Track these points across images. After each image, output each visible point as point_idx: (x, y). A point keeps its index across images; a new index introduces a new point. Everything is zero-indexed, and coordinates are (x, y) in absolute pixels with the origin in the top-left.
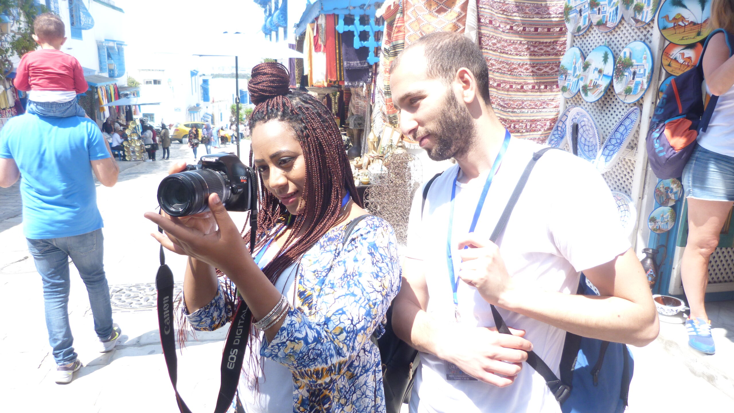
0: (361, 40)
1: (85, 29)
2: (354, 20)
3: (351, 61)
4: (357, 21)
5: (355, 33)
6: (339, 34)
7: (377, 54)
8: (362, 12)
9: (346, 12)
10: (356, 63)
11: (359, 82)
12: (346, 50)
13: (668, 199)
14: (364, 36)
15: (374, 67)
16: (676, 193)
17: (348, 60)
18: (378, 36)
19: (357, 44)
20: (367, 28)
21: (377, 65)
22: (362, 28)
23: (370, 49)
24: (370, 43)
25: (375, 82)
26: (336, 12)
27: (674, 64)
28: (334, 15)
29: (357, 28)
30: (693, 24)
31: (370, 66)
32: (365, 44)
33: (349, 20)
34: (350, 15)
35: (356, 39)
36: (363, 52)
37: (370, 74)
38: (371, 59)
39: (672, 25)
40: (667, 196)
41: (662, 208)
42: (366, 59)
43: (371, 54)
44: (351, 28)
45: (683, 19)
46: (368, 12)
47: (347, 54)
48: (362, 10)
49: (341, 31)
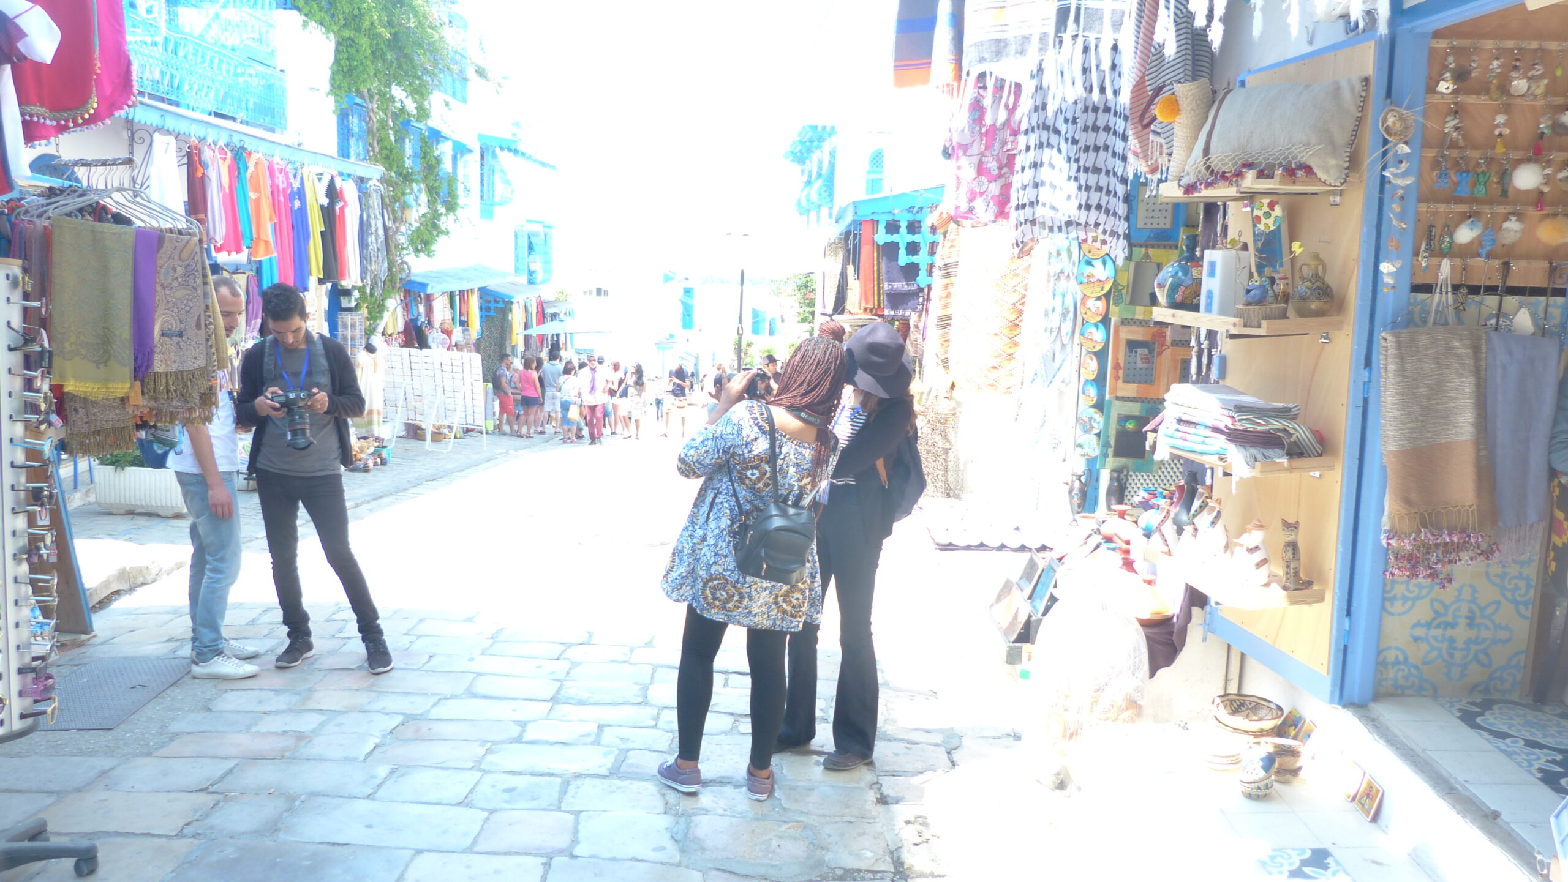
0: (908, 254)
1: (500, 204)
2: (900, 227)
3: (894, 281)
4: (903, 229)
5: (901, 245)
6: (878, 245)
7: (930, 273)
8: (911, 217)
9: (890, 217)
10: (900, 285)
11: (904, 309)
12: (888, 267)
13: (1092, 427)
14: (913, 248)
15: (926, 290)
16: (1099, 423)
17: (889, 280)
18: (933, 249)
19: (903, 259)
20: (916, 238)
21: (929, 287)
22: (911, 238)
23: (921, 267)
24: (922, 259)
25: (927, 310)
26: (876, 218)
27: (1088, 312)
28: (872, 220)
29: (903, 238)
30: (1099, 281)
31: (921, 290)
32: (914, 259)
33: (893, 227)
34: (894, 220)
35: (902, 253)
36: (911, 271)
37: (921, 300)
38: (922, 280)
39: (1085, 280)
40: (1091, 425)
41: (1087, 436)
42: (915, 280)
43: (923, 273)
44: (895, 238)
45: (1093, 276)
46: (918, 217)
47: (888, 272)
48: (910, 214)
49: (881, 243)
